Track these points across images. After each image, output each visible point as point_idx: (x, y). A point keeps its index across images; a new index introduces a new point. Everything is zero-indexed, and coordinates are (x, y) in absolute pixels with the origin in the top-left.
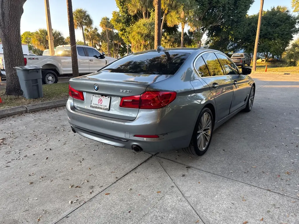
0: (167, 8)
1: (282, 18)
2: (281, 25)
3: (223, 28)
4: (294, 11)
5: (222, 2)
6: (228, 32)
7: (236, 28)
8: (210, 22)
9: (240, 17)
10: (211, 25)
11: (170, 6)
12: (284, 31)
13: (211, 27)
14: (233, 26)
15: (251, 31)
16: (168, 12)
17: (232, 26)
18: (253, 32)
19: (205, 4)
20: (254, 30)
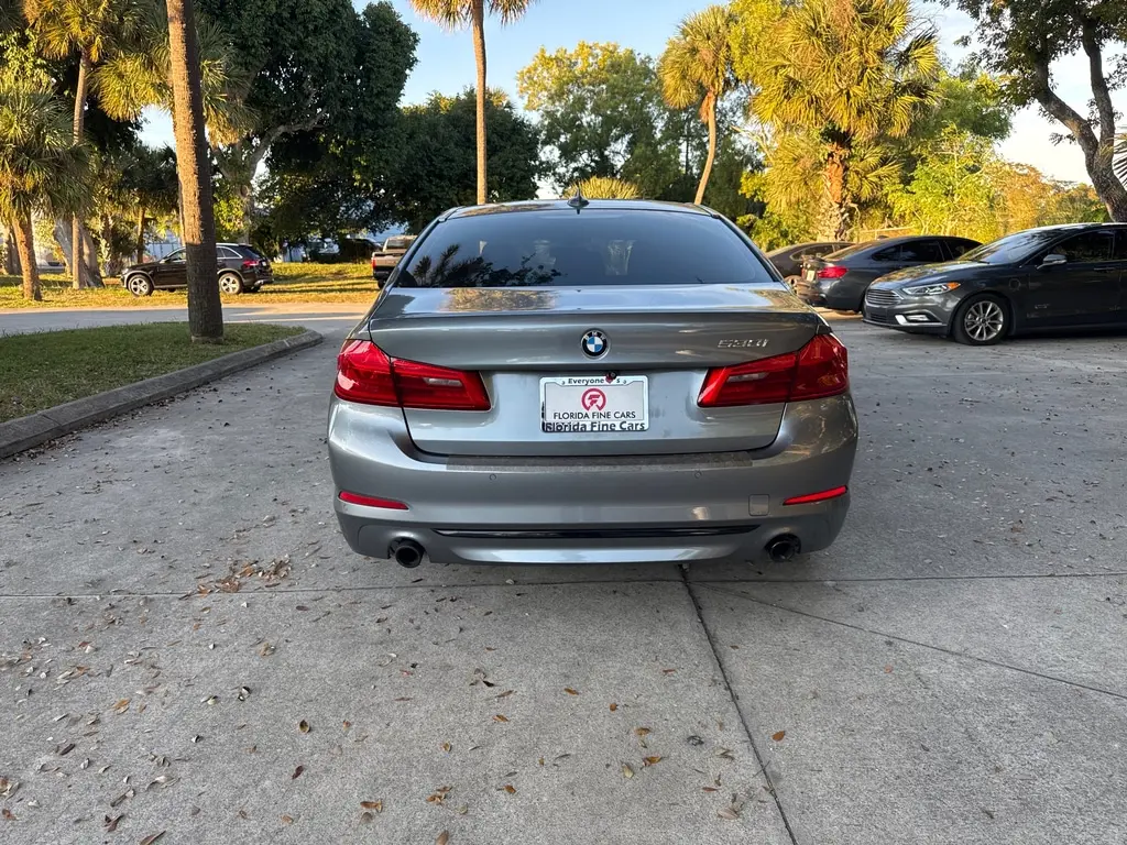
0: (98, 38)
1: (501, 124)
2: (502, 148)
3: (327, 141)
4: (529, 107)
5: (316, 48)
6: (346, 159)
7: (374, 145)
8: (279, 118)
9: (384, 111)
10: (282, 129)
11: (111, 31)
12: (513, 166)
13: (285, 135)
14: (362, 139)
15: (420, 159)
16: (106, 56)
17: (357, 138)
18: (428, 163)
19: (253, 46)
20: (428, 157)
